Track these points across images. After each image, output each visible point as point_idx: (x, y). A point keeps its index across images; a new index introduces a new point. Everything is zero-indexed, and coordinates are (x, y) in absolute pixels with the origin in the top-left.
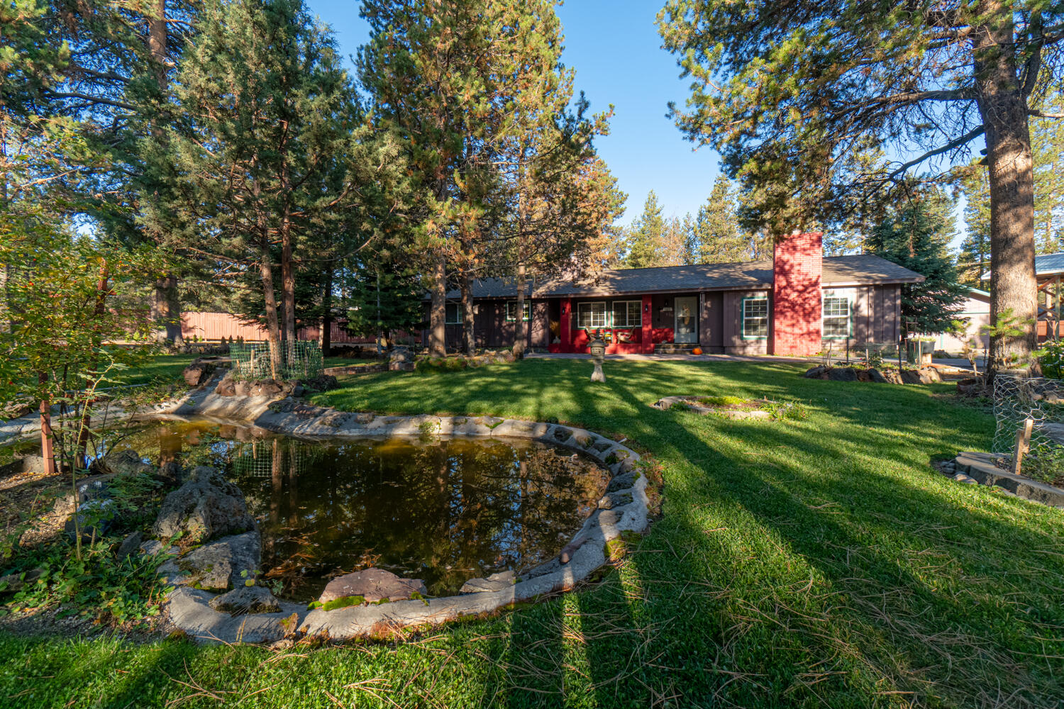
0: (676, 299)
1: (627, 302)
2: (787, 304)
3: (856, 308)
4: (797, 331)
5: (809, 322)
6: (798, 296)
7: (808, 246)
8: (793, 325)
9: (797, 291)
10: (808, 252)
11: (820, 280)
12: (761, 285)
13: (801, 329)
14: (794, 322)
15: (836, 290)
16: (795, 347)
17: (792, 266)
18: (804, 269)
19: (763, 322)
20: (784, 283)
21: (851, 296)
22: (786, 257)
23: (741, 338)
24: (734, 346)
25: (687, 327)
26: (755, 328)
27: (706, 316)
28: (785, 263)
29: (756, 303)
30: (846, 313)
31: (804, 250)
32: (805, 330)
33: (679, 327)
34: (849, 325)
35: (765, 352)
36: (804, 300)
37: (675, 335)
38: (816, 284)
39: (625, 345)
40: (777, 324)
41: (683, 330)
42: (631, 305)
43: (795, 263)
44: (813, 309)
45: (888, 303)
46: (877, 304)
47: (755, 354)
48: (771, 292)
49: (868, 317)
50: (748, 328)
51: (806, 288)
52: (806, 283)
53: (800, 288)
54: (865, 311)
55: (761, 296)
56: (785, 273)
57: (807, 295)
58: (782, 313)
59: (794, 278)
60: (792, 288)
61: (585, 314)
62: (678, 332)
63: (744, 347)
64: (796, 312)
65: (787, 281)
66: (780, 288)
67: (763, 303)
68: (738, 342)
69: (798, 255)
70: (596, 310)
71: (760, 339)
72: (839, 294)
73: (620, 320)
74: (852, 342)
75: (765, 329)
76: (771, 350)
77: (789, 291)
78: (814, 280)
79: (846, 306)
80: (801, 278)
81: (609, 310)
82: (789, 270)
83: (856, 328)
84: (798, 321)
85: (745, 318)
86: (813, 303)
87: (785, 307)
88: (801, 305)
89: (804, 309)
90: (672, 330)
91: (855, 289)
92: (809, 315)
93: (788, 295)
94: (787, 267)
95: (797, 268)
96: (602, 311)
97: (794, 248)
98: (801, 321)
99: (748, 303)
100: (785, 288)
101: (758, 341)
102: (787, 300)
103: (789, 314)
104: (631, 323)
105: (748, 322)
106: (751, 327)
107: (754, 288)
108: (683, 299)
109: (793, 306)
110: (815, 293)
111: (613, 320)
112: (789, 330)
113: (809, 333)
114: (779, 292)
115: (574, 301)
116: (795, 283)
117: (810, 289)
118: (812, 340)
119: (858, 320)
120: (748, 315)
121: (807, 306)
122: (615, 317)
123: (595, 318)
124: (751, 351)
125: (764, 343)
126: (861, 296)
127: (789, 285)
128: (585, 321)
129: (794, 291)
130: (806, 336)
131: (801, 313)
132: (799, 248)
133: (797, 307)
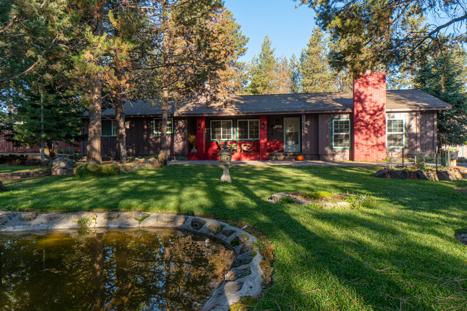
0: (285, 119)
1: (249, 121)
2: (362, 124)
3: (409, 127)
4: (370, 143)
5: (377, 137)
6: (370, 118)
8: (367, 139)
9: (370, 114)
10: (377, 86)
11: (385, 107)
12: (345, 110)
13: (372, 142)
14: (368, 136)
15: (396, 114)
16: (368, 155)
17: (366, 96)
18: (374, 98)
19: (347, 136)
20: (361, 109)
21: (404, 118)
22: (362, 89)
23: (332, 148)
24: (326, 155)
25: (292, 140)
26: (341, 141)
27: (306, 132)
28: (361, 94)
29: (342, 122)
30: (402, 131)
31: (374, 84)
32: (375, 143)
33: (287, 140)
34: (404, 140)
35: (348, 159)
36: (374, 121)
37: (284, 146)
38: (382, 109)
39: (247, 154)
40: (356, 138)
41: (290, 143)
42: (251, 123)
43: (368, 94)
44: (380, 127)
45: (429, 124)
46: (422, 125)
47: (341, 160)
48: (351, 114)
49: (417, 134)
50: (336, 141)
51: (375, 112)
52: (375, 109)
53: (372, 112)
54: (415, 129)
55: (345, 118)
56: (361, 101)
57: (376, 118)
58: (359, 130)
59: (367, 104)
60: (366, 112)
61: (216, 129)
62: (287, 144)
63: (333, 155)
64: (369, 129)
65: (363, 107)
66: (358, 112)
67: (346, 122)
68: (329, 151)
69: (370, 88)
70: (224, 127)
71: (344, 149)
72: (398, 117)
73: (243, 135)
74: (406, 151)
75: (348, 142)
76: (352, 157)
77: (364, 114)
78: (381, 106)
79: (402, 126)
80: (372, 105)
81: (235, 126)
82: (364, 99)
83: (408, 142)
84: (370, 136)
85: (334, 134)
86: (380, 123)
87: (361, 126)
88: (372, 125)
89: (374, 127)
90: (282, 142)
91: (407, 114)
92: (378, 132)
93: (363, 117)
94: (362, 97)
95: (369, 97)
96: (229, 127)
97: (367, 83)
98: (372, 136)
99: (336, 123)
100: (361, 112)
101: (343, 150)
102: (362, 121)
103: (364, 131)
104: (251, 137)
105: (336, 136)
106: (338, 140)
107: (340, 111)
108: (289, 119)
109: (367, 125)
110: (381, 116)
111: (238, 134)
112: (364, 142)
113: (378, 145)
114: (357, 115)
115: (208, 120)
116: (368, 109)
117: (378, 113)
118: (380, 150)
119: (410, 136)
120: (336, 131)
121: (376, 125)
122: (239, 132)
123: (224, 132)
124: (338, 158)
125: (347, 152)
126: (412, 119)
127: (364, 110)
128: (217, 135)
129: (367, 114)
130: (376, 147)
131: (372, 131)
132: (370, 83)
133: (369, 126)
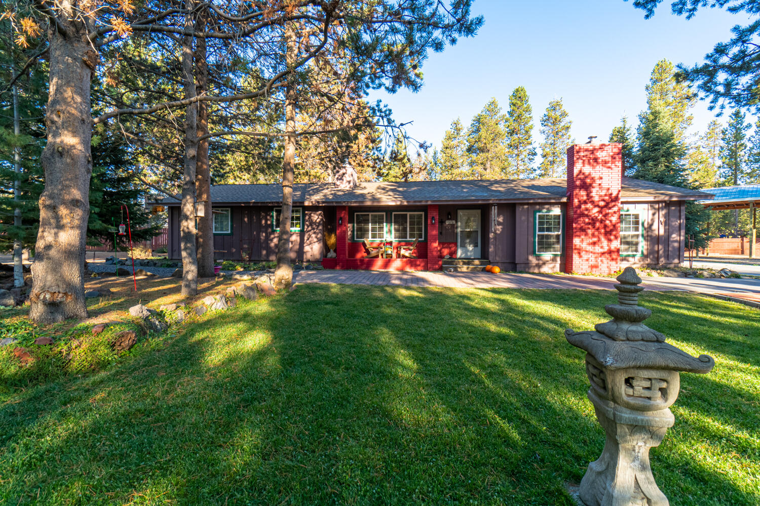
1: (408, 214)
2: (587, 220)
3: (649, 226)
4: (598, 249)
5: (610, 240)
6: (600, 212)
7: (609, 159)
8: (594, 244)
9: (598, 206)
10: (609, 165)
11: (620, 194)
13: (602, 247)
14: (595, 239)
15: (631, 206)
16: (596, 267)
17: (593, 180)
18: (605, 183)
20: (585, 198)
21: (644, 213)
22: (587, 169)
23: (536, 256)
26: (549, 244)
28: (586, 176)
29: (551, 217)
30: (637, 229)
31: (606, 162)
32: (606, 249)
33: (464, 243)
34: (642, 243)
35: (558, 271)
36: (605, 216)
38: (616, 199)
40: (576, 241)
42: (412, 217)
43: (597, 176)
44: (614, 226)
46: (666, 223)
47: (550, 272)
49: (659, 236)
50: (541, 244)
51: (607, 203)
52: (607, 198)
53: (602, 204)
56: (586, 187)
57: (608, 211)
58: (583, 230)
59: (595, 193)
60: (593, 202)
61: (363, 225)
63: (540, 266)
64: (597, 229)
65: (588, 195)
66: (581, 203)
67: (558, 217)
68: (534, 260)
69: (599, 167)
71: (554, 256)
72: (633, 209)
76: (566, 266)
77: (589, 206)
78: (614, 194)
79: (637, 223)
80: (603, 193)
81: (389, 221)
82: (591, 184)
84: (599, 240)
85: (538, 233)
86: (614, 219)
87: (585, 223)
88: (601, 221)
89: (605, 226)
90: (455, 242)
91: (646, 206)
92: (610, 232)
93: (589, 211)
94: (588, 181)
95: (598, 182)
96: (381, 222)
97: (596, 160)
98: (603, 239)
99: (542, 217)
100: (585, 202)
101: (553, 259)
102: (587, 216)
103: (590, 232)
104: (412, 236)
105: (541, 237)
106: (545, 245)
107: (551, 201)
108: (467, 212)
109: (594, 221)
110: (615, 209)
111: (393, 233)
112: (590, 248)
113: (610, 252)
114: (579, 207)
115: (352, 210)
116: (596, 199)
117: (611, 205)
118: (613, 259)
119: (654, 240)
120: (541, 230)
121: (608, 223)
122: (396, 230)
123: (374, 229)
124: (545, 269)
125: (559, 261)
126: (655, 213)
127: (590, 199)
128: (363, 233)
129: (595, 206)
130: (607, 256)
131: (603, 231)
132: (600, 161)
133: (598, 224)
